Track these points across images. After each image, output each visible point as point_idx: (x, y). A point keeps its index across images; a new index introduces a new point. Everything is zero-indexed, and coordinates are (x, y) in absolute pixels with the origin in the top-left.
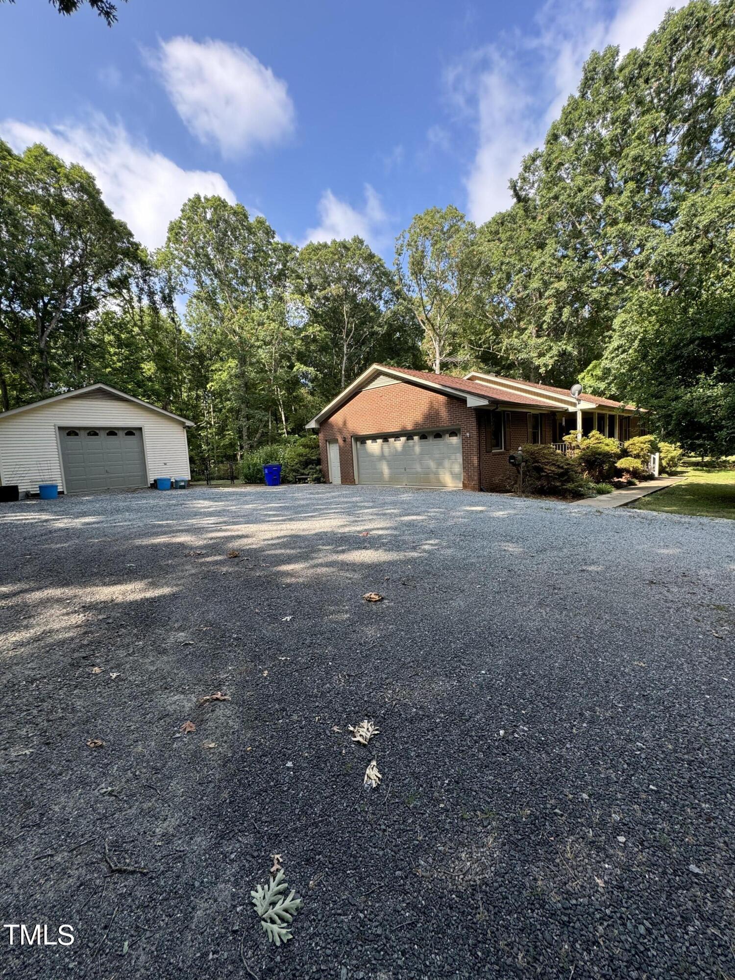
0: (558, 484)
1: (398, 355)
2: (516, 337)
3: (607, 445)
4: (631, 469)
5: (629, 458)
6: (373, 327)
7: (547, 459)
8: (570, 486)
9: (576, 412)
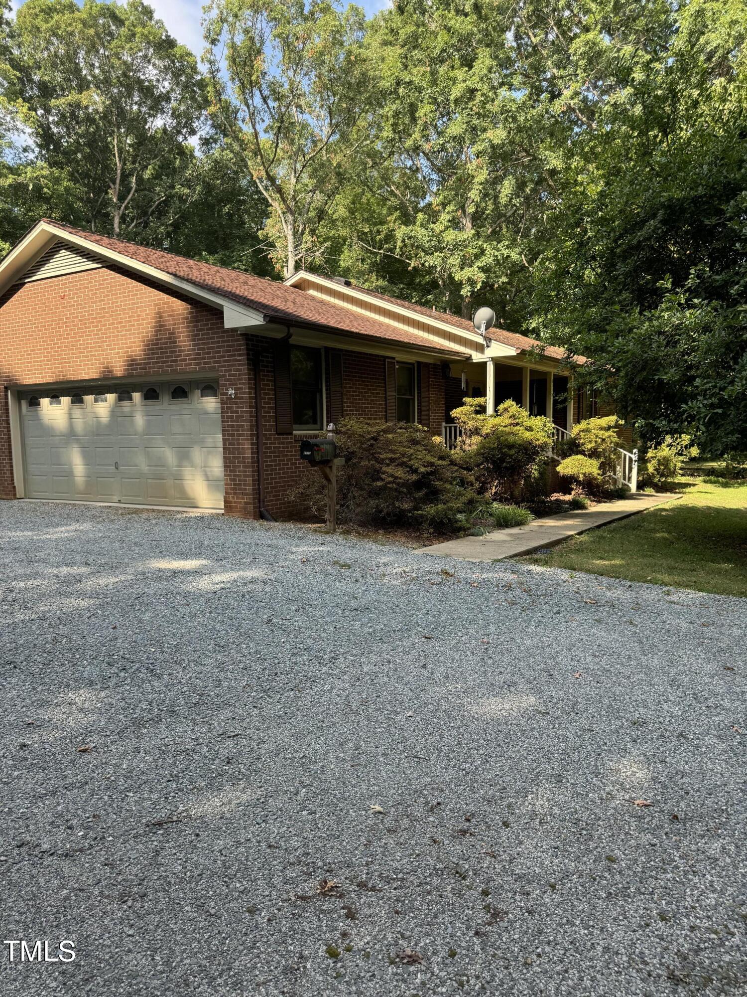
0: (406, 506)
1: (226, 247)
2: (422, 226)
3: (529, 429)
4: (581, 478)
5: (580, 456)
6: (172, 187)
7: (393, 452)
8: (431, 510)
9: (485, 363)
